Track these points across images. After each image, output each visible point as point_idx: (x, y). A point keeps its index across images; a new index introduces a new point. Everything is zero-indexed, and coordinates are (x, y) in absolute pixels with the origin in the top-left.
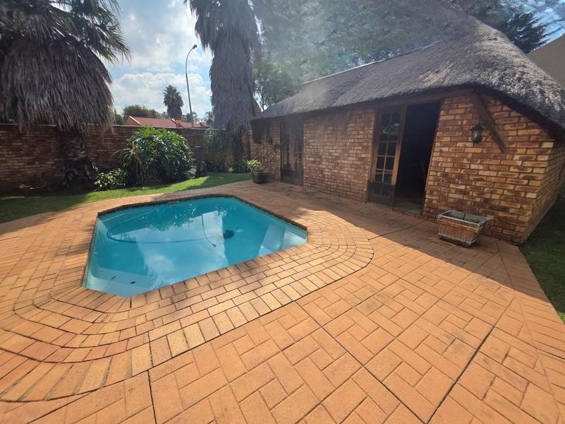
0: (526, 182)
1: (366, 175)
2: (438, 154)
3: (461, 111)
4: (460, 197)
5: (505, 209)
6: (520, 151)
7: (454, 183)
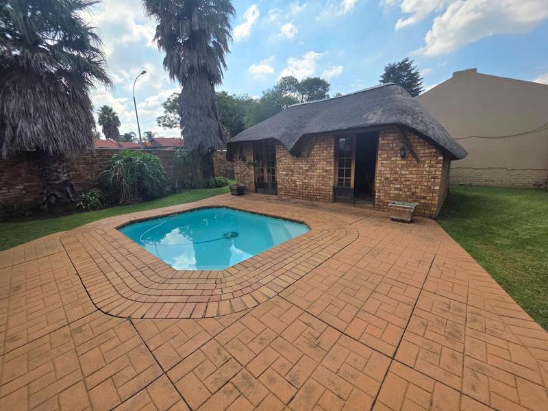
0: (433, 180)
1: (331, 182)
2: (381, 165)
3: (392, 138)
4: (398, 192)
5: (424, 198)
6: (427, 162)
7: (393, 184)
